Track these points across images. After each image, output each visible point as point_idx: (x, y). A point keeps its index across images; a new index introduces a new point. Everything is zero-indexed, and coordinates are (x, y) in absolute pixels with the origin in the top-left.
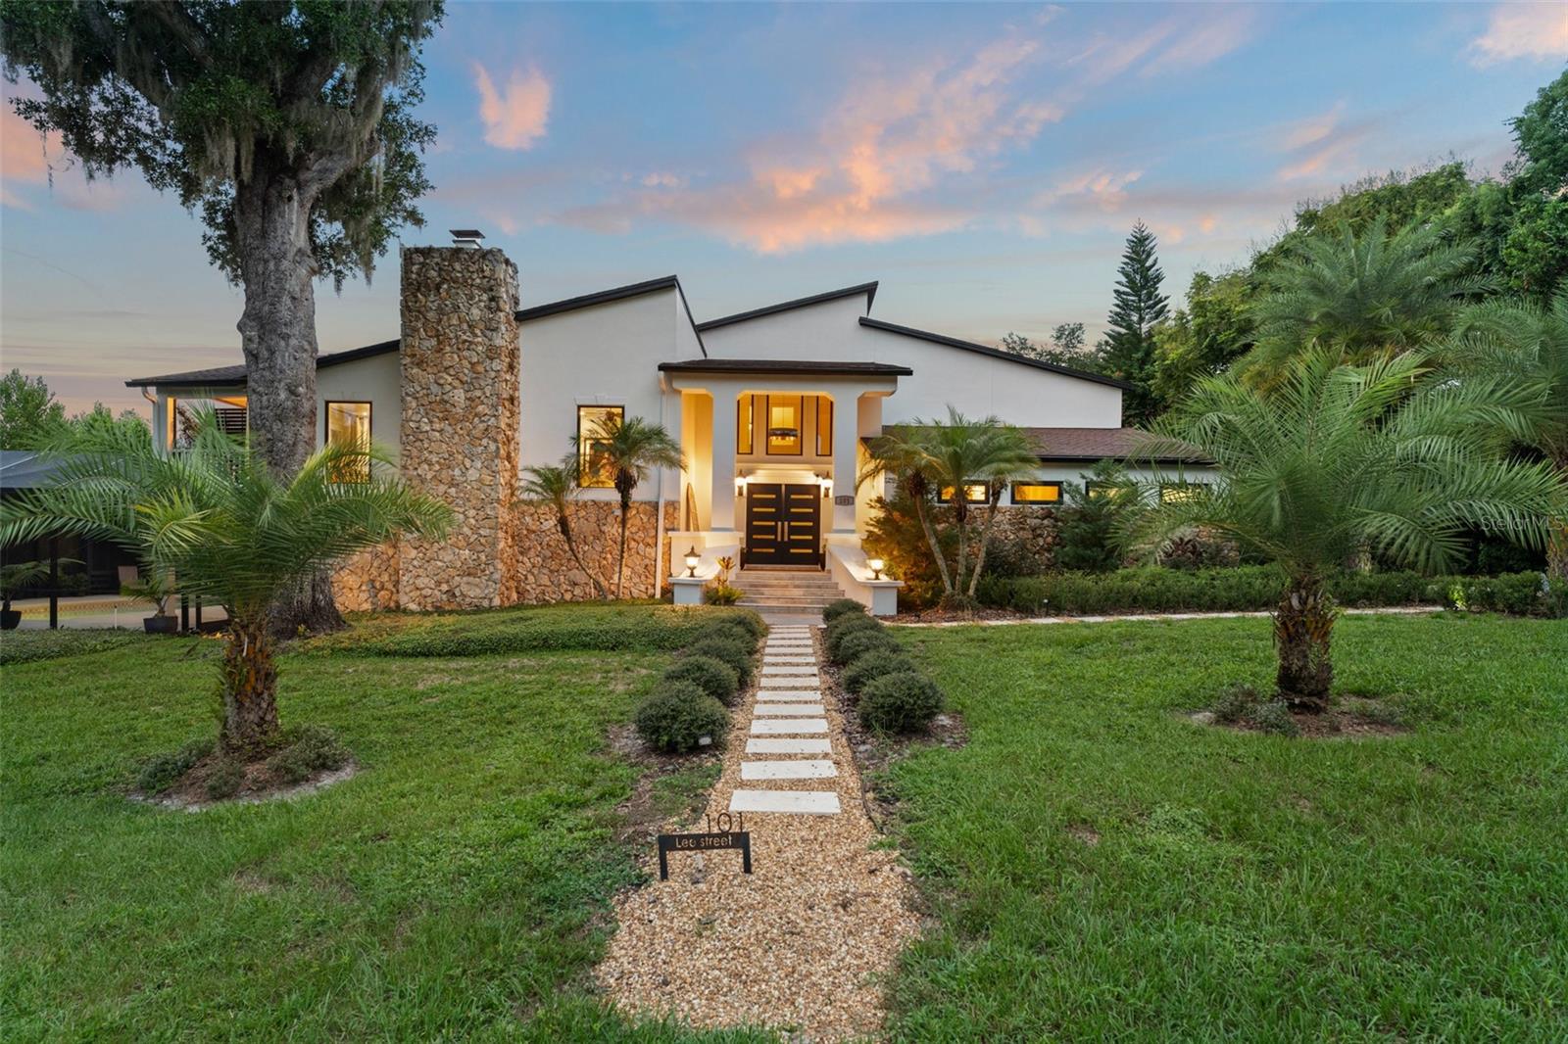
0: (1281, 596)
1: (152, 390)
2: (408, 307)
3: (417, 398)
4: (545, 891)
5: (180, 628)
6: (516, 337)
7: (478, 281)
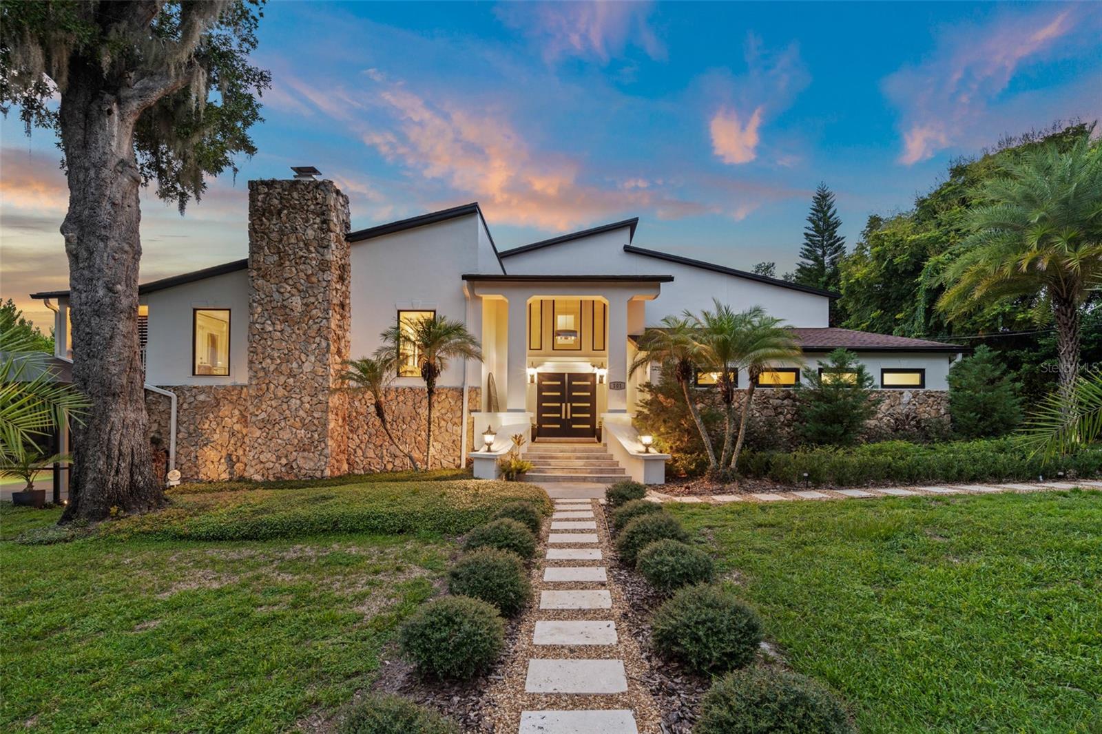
2: (254, 229)
3: (262, 304)
6: (347, 255)
7: (312, 207)
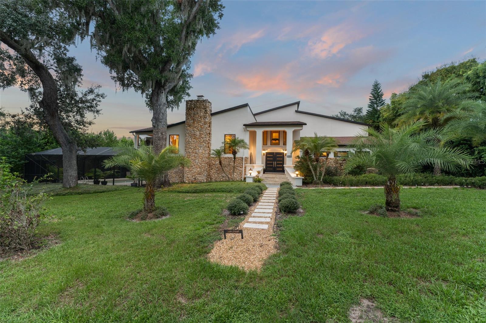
0: (386, 182)
1: (134, 133)
2: (187, 113)
3: (189, 134)
4: (201, 240)
5: (138, 186)
6: (211, 119)
7: (202, 107)
